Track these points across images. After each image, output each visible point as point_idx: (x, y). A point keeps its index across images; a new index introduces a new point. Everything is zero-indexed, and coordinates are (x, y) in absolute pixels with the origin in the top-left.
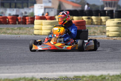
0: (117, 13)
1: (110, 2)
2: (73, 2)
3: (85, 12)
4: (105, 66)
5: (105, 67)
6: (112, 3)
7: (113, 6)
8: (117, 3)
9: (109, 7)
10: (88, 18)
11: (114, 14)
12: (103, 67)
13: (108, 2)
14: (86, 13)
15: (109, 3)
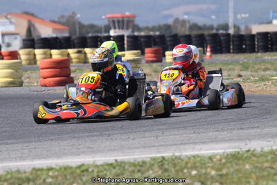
0: (130, 39)
1: (120, 19)
2: (54, 22)
3: (73, 41)
4: (92, 146)
5: (93, 148)
6: (123, 21)
7: (125, 26)
8: (133, 21)
9: (119, 28)
10: (79, 52)
11: (125, 42)
12: (88, 148)
13: (116, 20)
14: (76, 41)
15: (118, 22)
